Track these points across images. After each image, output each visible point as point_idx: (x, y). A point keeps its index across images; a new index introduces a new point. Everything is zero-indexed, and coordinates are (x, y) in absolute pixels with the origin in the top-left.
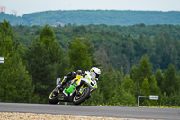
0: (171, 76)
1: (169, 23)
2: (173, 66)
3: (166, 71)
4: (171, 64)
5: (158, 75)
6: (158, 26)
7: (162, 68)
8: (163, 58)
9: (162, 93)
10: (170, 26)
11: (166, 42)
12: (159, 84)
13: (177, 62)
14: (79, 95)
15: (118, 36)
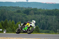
0: (6, 23)
2: (7, 20)
3: (4, 21)
4: (6, 19)
5: (2, 22)
7: (3, 20)
8: (4, 17)
9: (3, 28)
11: (5, 12)
12: (2, 25)
13: (8, 18)
14: (30, 30)
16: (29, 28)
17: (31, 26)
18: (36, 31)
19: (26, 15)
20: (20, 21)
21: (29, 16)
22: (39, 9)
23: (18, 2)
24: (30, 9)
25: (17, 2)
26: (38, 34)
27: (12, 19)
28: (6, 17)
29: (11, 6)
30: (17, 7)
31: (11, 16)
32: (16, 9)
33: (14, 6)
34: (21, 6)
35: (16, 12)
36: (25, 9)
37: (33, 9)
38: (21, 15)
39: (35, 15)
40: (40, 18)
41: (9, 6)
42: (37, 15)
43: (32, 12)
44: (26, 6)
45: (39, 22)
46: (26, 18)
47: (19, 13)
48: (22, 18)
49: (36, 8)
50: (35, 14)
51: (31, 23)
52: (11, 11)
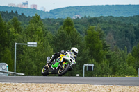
15: (122, 24)
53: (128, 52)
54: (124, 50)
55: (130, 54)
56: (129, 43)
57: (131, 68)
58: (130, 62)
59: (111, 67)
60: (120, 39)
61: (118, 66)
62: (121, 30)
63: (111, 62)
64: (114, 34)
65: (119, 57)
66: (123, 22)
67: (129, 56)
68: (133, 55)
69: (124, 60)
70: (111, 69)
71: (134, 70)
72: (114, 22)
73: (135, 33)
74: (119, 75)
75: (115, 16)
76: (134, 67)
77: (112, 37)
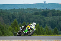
1: (23, 8)
3: (22, 24)
4: (24, 22)
6: (19, 9)
7: (21, 23)
8: (22, 20)
10: (23, 9)
11: (22, 14)
13: (26, 21)
14: (30, 33)
15: (6, 13)
16: (29, 30)
17: (31, 28)
18: (55, 33)
19: (44, 17)
20: (38, 23)
21: (47, 18)
22: (57, 10)
23: (36, 4)
24: (48, 11)
25: (34, 4)
26: (57, 36)
27: (30, 21)
28: (24, 19)
29: (28, 8)
30: (34, 9)
31: (29, 18)
32: (34, 11)
33: (31, 8)
34: (38, 8)
35: (34, 14)
36: (43, 11)
37: (51, 11)
38: (39, 17)
39: (53, 17)
40: (58, 19)
41: (27, 8)
42: (55, 16)
43: (50, 14)
44: (44, 8)
45: (58, 23)
46: (44, 20)
47: (37, 15)
48: (40, 20)
49: (54, 10)
50: (53, 15)
51: (31, 26)
52: (29, 13)
53: (9, 25)
54: (7, 24)
55: (10, 26)
56: (10, 21)
57: (10, 32)
58: (10, 30)
59: (2, 32)
60: (6, 20)
61: (5, 32)
62: (6, 16)
63: (2, 30)
64: (3, 17)
65: (5, 28)
66: (7, 12)
67: (10, 27)
68: (11, 27)
69: (7, 29)
70: (2, 33)
71: (12, 33)
72: (3, 12)
73: (12, 17)
74: (5, 36)
75: (3, 9)
76: (12, 32)
77: (2, 19)
